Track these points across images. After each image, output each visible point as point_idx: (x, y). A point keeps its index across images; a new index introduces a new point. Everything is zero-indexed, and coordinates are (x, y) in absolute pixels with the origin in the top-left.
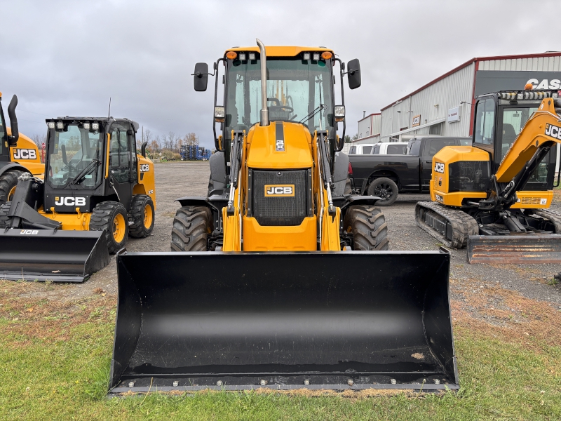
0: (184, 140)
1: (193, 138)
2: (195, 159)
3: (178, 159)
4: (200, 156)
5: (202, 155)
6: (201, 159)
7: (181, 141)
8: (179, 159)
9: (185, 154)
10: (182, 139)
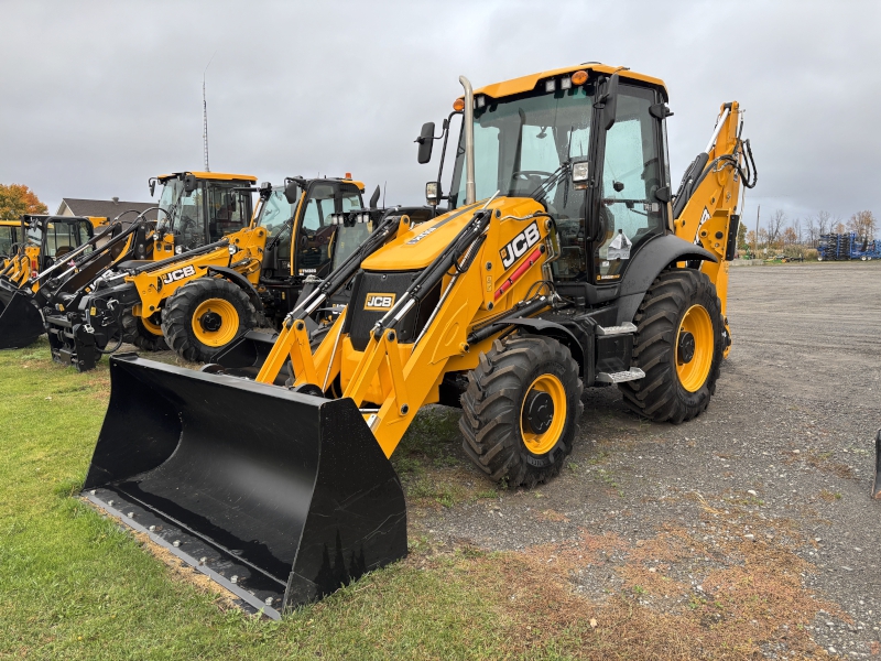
0: (848, 224)
1: (867, 221)
2: (846, 257)
3: (813, 258)
4: (857, 253)
5: (863, 249)
6: (858, 259)
7: (841, 226)
8: (815, 258)
9: (826, 249)
10: (844, 223)
